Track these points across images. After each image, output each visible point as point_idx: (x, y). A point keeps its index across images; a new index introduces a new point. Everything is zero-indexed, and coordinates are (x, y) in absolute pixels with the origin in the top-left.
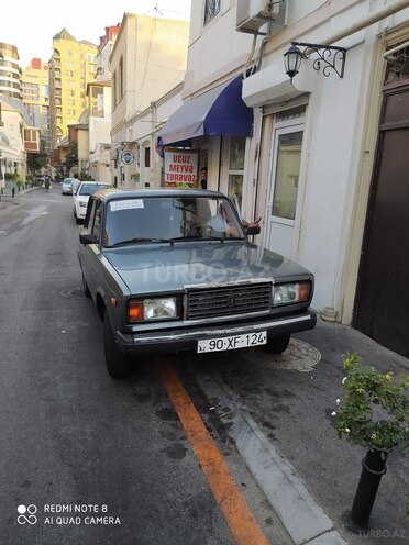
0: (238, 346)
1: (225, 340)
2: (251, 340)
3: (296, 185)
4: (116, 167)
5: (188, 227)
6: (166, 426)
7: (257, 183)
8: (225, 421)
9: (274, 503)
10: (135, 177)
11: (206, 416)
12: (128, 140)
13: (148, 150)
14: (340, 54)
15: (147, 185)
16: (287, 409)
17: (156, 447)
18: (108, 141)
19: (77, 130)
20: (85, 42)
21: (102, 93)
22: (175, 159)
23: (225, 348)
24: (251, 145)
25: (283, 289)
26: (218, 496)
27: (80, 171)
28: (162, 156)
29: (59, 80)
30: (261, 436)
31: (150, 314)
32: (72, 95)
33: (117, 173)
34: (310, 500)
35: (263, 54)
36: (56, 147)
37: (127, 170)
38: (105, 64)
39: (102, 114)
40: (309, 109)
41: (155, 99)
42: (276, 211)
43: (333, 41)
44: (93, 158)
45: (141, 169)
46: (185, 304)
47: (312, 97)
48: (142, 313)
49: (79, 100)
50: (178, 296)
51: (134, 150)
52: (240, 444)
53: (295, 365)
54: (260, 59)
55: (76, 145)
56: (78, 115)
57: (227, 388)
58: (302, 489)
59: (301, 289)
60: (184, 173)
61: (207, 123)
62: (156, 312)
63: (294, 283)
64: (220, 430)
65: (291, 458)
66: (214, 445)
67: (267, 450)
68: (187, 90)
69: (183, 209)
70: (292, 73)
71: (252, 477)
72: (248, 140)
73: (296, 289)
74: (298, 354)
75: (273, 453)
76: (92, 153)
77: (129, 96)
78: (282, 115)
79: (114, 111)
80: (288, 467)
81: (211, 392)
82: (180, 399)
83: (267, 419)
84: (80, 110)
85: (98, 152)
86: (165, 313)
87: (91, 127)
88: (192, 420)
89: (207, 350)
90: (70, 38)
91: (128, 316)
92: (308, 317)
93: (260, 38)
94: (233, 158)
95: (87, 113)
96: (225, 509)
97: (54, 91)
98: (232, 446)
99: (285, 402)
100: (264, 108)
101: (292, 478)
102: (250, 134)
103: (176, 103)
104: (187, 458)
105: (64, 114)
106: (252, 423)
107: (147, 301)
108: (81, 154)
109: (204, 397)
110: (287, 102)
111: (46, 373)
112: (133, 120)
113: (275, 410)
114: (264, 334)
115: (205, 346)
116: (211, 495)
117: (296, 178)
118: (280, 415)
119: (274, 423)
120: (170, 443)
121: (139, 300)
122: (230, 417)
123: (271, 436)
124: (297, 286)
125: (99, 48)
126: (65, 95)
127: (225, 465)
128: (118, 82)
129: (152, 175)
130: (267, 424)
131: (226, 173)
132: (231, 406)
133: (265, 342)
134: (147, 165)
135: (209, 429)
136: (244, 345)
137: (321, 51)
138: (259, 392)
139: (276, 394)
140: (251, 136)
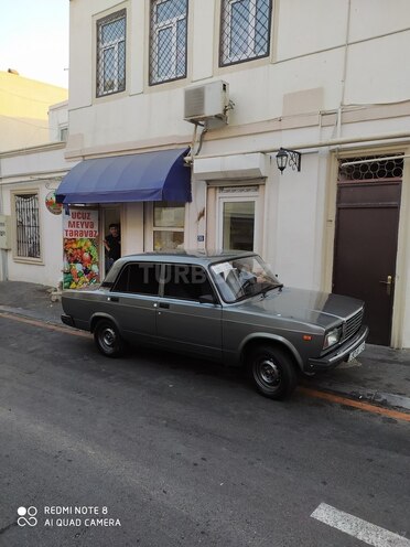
7: (206, 238)
16: (393, 385)
22: (75, 215)
24: (190, 208)
35: (202, 140)
40: (266, 187)
46: (343, 331)
47: (268, 180)
48: (327, 342)
60: (84, 229)
68: (72, 150)
70: (282, 168)
72: (187, 205)
93: (200, 128)
99: (385, 382)
102: (188, 199)
109: (344, 394)
118: (395, 388)
131: (151, 229)
140: (190, 202)
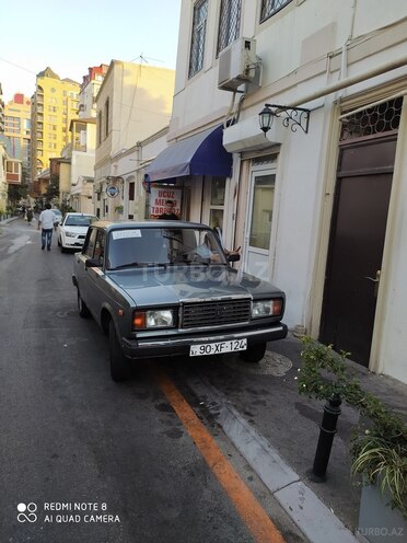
0: (223, 351)
1: (213, 345)
2: (234, 346)
3: (270, 220)
4: (99, 199)
5: (174, 254)
6: (165, 416)
7: (236, 217)
8: (213, 412)
9: (254, 467)
10: (119, 209)
11: (197, 409)
12: (112, 174)
13: (132, 185)
14: (305, 114)
15: (131, 217)
16: (264, 403)
17: (158, 430)
18: (91, 174)
19: (59, 163)
20: (68, 80)
21: (85, 129)
22: (160, 194)
23: (212, 352)
24: (230, 185)
25: (260, 304)
26: (211, 463)
27: (60, 202)
28: (149, 191)
29: (41, 114)
30: (243, 421)
31: (151, 322)
32: (54, 129)
33: (100, 205)
34: (282, 463)
35: (241, 109)
36: (36, 179)
37: (111, 203)
38: (87, 101)
39: (84, 149)
40: (280, 157)
41: (141, 139)
42: (253, 242)
43: (299, 104)
44: (75, 190)
45: (124, 202)
46: (180, 315)
47: (282, 147)
48: (145, 322)
49: (60, 134)
50: (174, 308)
51: (118, 184)
52: (226, 427)
53: (271, 371)
54: (238, 112)
55: (58, 178)
56: (59, 149)
57: (213, 387)
58: (276, 456)
59: (274, 305)
61: (192, 164)
62: (156, 321)
63: (269, 299)
64: (209, 419)
65: (267, 436)
66: (205, 429)
67: (248, 431)
68: (172, 133)
69: (171, 239)
70: (265, 129)
71: (237, 450)
72: (228, 181)
73: (270, 305)
74: (273, 362)
75: (253, 433)
76: (74, 185)
77: (114, 135)
78: (258, 160)
79: (98, 147)
80: (265, 442)
81: (200, 391)
82: (174, 397)
83: (247, 409)
84: (61, 144)
85: (80, 185)
86: (164, 322)
87: (74, 161)
88: (185, 412)
89: (198, 354)
90: (54, 76)
91: (134, 325)
92: (281, 328)
93: (238, 96)
94: (214, 195)
95: (69, 148)
96: (215, 471)
97: (35, 125)
98: (219, 430)
99: (262, 398)
100: (242, 153)
101: (268, 449)
102: (229, 174)
103: (162, 145)
104: (183, 438)
105: (45, 147)
106: (235, 412)
107: (149, 312)
108: (63, 186)
109: (194, 395)
110: (262, 150)
111: (56, 378)
112: (118, 157)
113: (254, 403)
114: (245, 341)
115: (196, 350)
116: (205, 461)
117: (271, 213)
118: (259, 407)
119: (253, 412)
120: (169, 428)
121: (143, 311)
122: (218, 409)
123: (251, 422)
124: (272, 302)
125: (82, 86)
126: (46, 130)
127: (215, 442)
128: (104, 121)
129: (137, 208)
130: (247, 413)
131: (208, 207)
132: (217, 401)
133: (245, 348)
134: (132, 198)
135: (200, 418)
136: (228, 350)
137: (289, 111)
138: (240, 391)
139: (255, 392)
140: (231, 177)
